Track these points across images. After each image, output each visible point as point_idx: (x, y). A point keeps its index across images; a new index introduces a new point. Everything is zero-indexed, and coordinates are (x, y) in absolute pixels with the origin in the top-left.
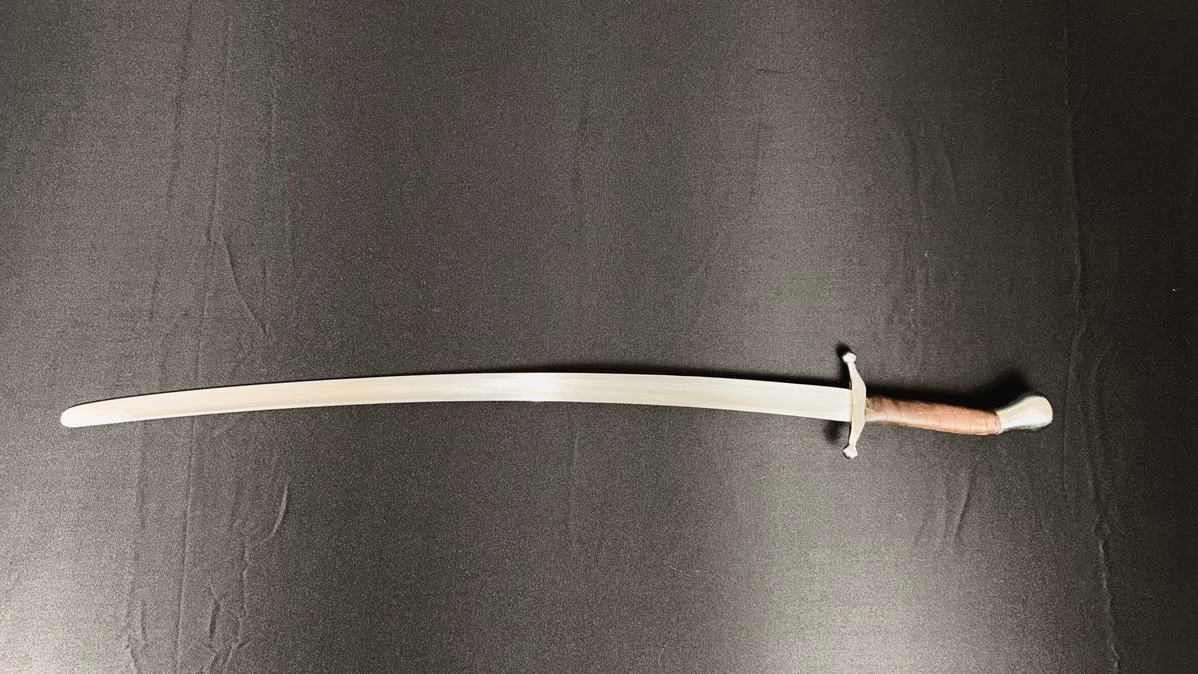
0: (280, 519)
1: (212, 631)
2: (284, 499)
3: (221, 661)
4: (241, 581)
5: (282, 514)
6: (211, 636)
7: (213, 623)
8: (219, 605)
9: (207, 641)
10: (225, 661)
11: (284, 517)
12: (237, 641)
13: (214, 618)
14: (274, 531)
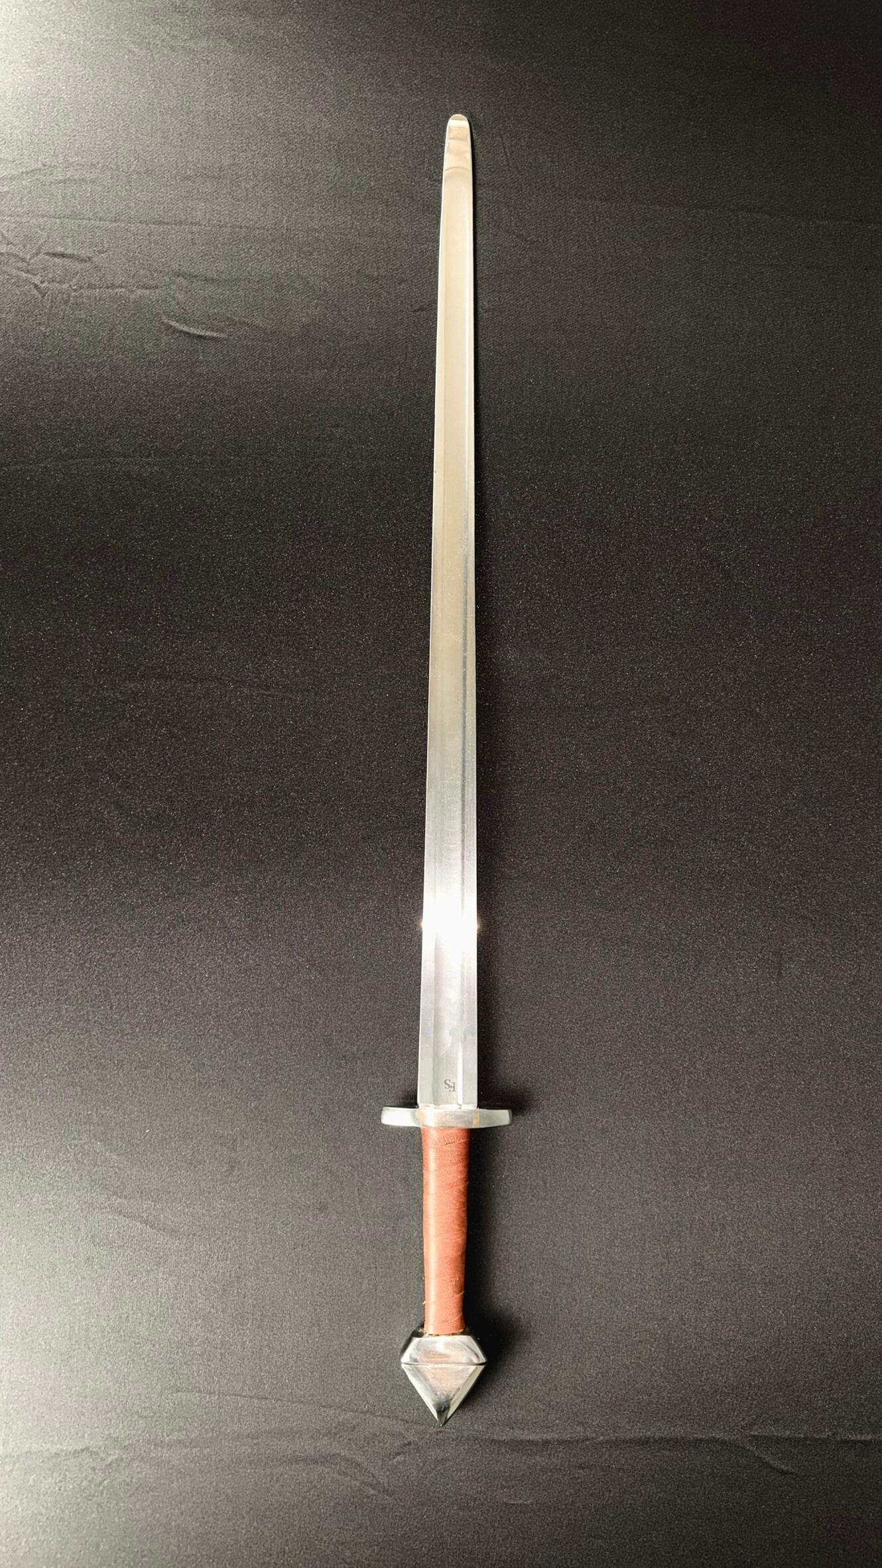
0: (186, 329)
1: (55, 255)
2: (208, 334)
3: (20, 264)
4: (113, 286)
5: (193, 331)
6: (48, 254)
7: (63, 255)
8: (86, 261)
9: (44, 249)
10: (19, 269)
11: (188, 333)
12: (42, 282)
13: (71, 256)
14: (173, 323)
